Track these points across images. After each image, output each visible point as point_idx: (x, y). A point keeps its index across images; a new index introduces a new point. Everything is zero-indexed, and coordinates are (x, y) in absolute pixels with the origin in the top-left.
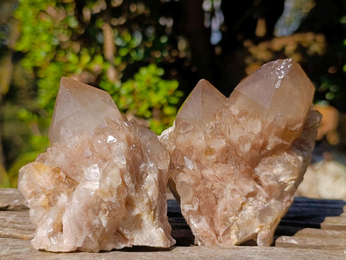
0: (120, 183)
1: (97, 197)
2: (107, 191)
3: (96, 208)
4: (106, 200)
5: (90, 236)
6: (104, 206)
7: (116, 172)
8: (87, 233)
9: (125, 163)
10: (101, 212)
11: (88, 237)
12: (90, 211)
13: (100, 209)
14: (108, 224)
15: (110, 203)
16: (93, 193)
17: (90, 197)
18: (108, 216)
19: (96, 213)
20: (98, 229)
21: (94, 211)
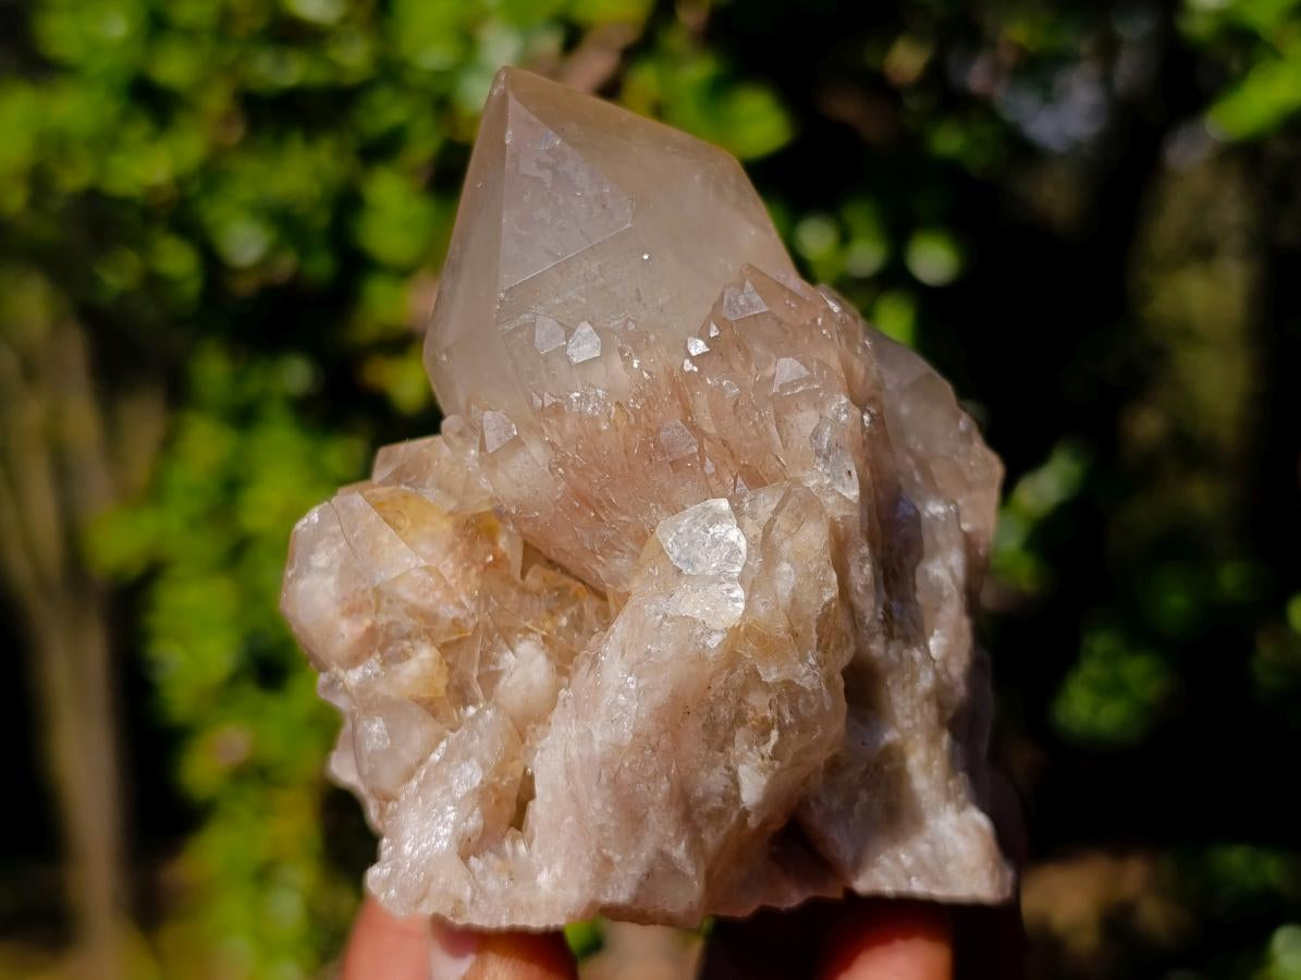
0: (831, 594)
1: (731, 659)
2: (780, 627)
3: (724, 713)
4: (771, 675)
5: (679, 852)
6: (759, 703)
7: (814, 537)
8: (663, 837)
9: (853, 493)
10: (740, 735)
11: (664, 856)
12: (694, 725)
13: (739, 719)
14: (770, 795)
15: (790, 690)
16: (714, 641)
17: (701, 658)
18: (776, 754)
19: (718, 737)
20: (717, 816)
21: (711, 726)
